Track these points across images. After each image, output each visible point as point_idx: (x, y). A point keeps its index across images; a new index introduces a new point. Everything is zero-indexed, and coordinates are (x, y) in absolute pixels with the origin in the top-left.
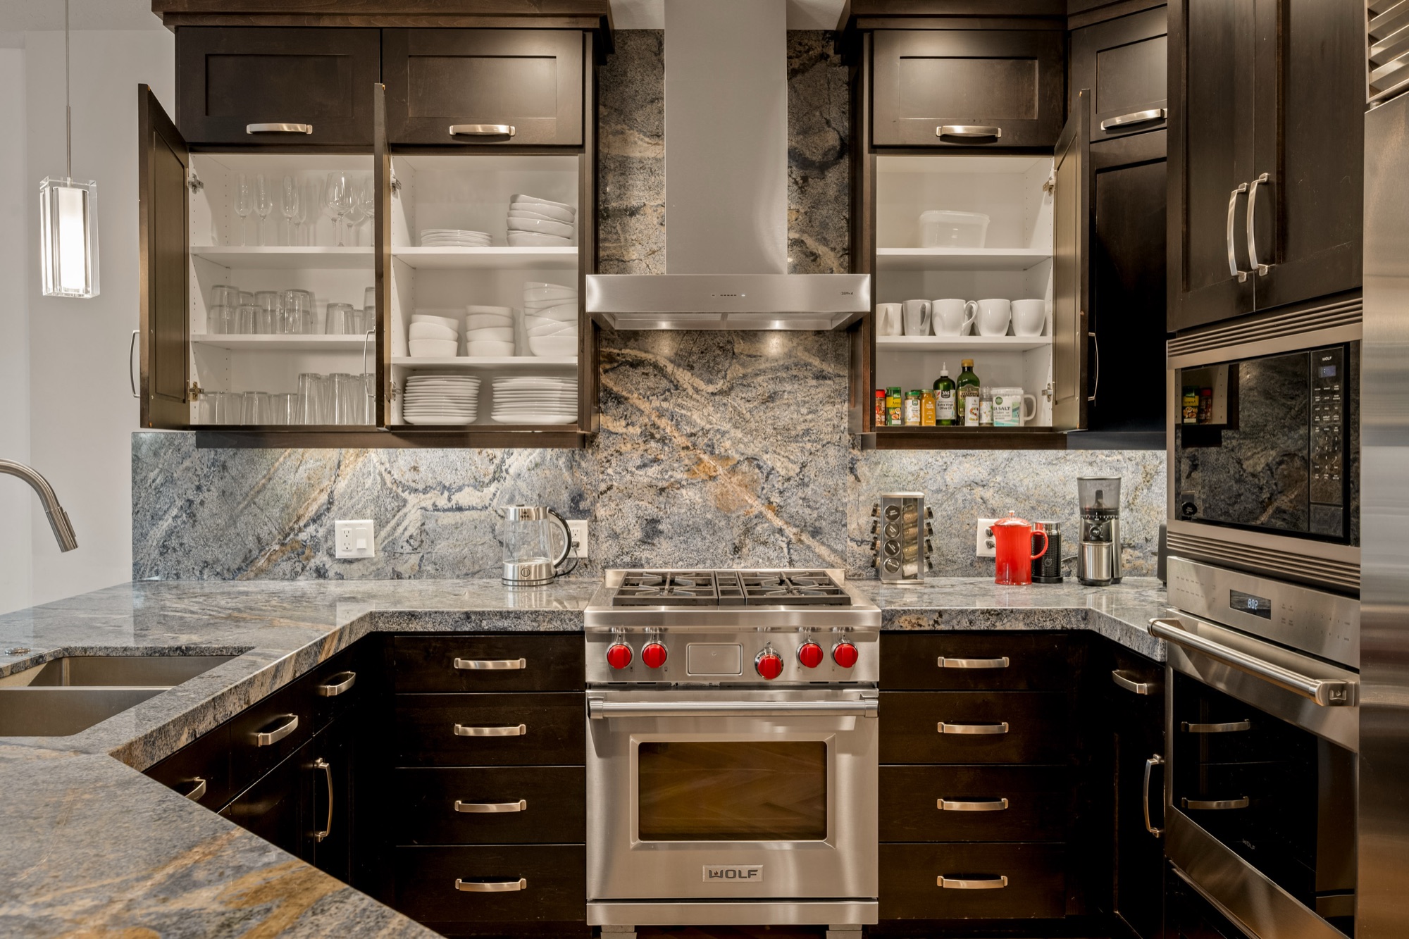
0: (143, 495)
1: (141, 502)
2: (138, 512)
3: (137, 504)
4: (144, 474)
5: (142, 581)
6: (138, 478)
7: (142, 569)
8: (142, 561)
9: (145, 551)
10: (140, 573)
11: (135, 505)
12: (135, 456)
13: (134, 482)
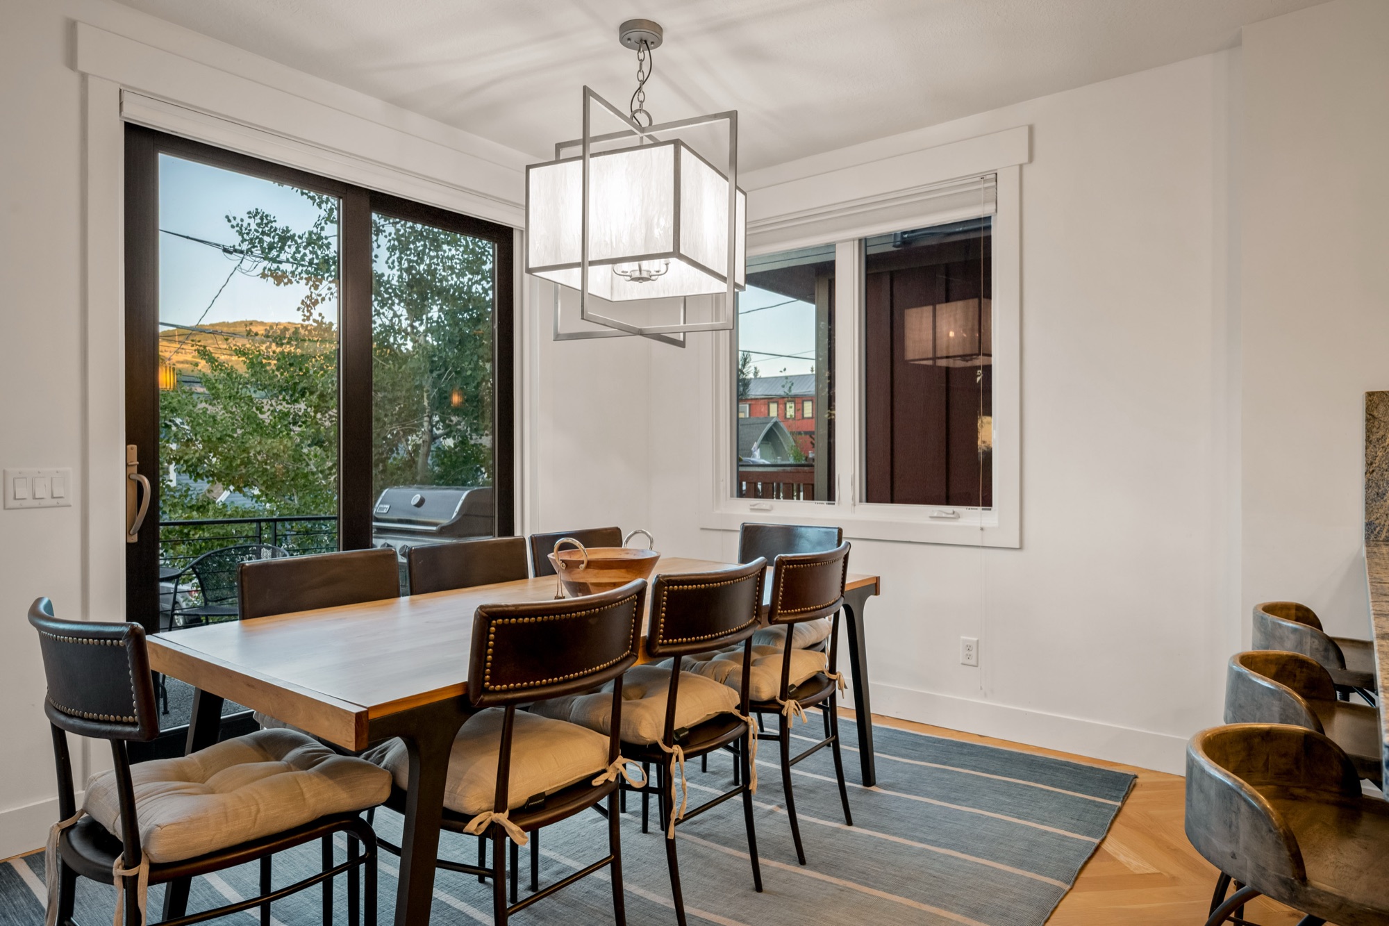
0: (1380, 454)
1: (1377, 461)
2: (1373, 471)
3: (1372, 464)
4: (1381, 433)
5: (1377, 541)
6: (1374, 438)
7: (1378, 529)
8: (1378, 521)
9: (1381, 511)
10: (1375, 533)
11: (1369, 464)
12: (1370, 415)
13: (1368, 440)
